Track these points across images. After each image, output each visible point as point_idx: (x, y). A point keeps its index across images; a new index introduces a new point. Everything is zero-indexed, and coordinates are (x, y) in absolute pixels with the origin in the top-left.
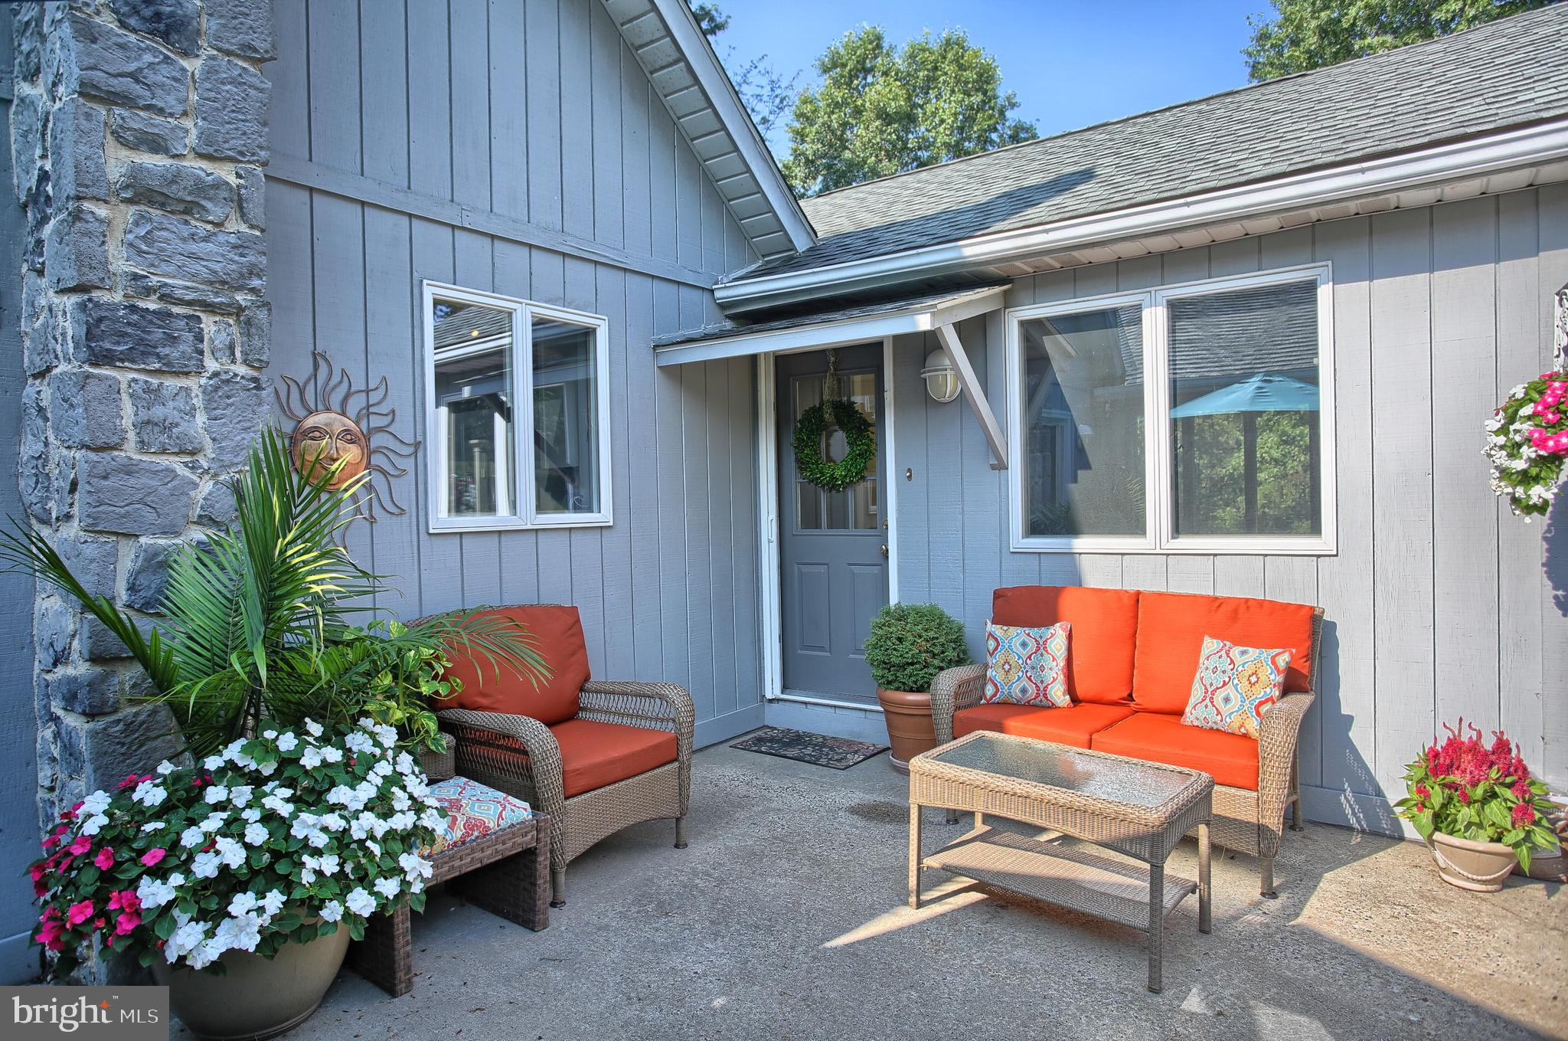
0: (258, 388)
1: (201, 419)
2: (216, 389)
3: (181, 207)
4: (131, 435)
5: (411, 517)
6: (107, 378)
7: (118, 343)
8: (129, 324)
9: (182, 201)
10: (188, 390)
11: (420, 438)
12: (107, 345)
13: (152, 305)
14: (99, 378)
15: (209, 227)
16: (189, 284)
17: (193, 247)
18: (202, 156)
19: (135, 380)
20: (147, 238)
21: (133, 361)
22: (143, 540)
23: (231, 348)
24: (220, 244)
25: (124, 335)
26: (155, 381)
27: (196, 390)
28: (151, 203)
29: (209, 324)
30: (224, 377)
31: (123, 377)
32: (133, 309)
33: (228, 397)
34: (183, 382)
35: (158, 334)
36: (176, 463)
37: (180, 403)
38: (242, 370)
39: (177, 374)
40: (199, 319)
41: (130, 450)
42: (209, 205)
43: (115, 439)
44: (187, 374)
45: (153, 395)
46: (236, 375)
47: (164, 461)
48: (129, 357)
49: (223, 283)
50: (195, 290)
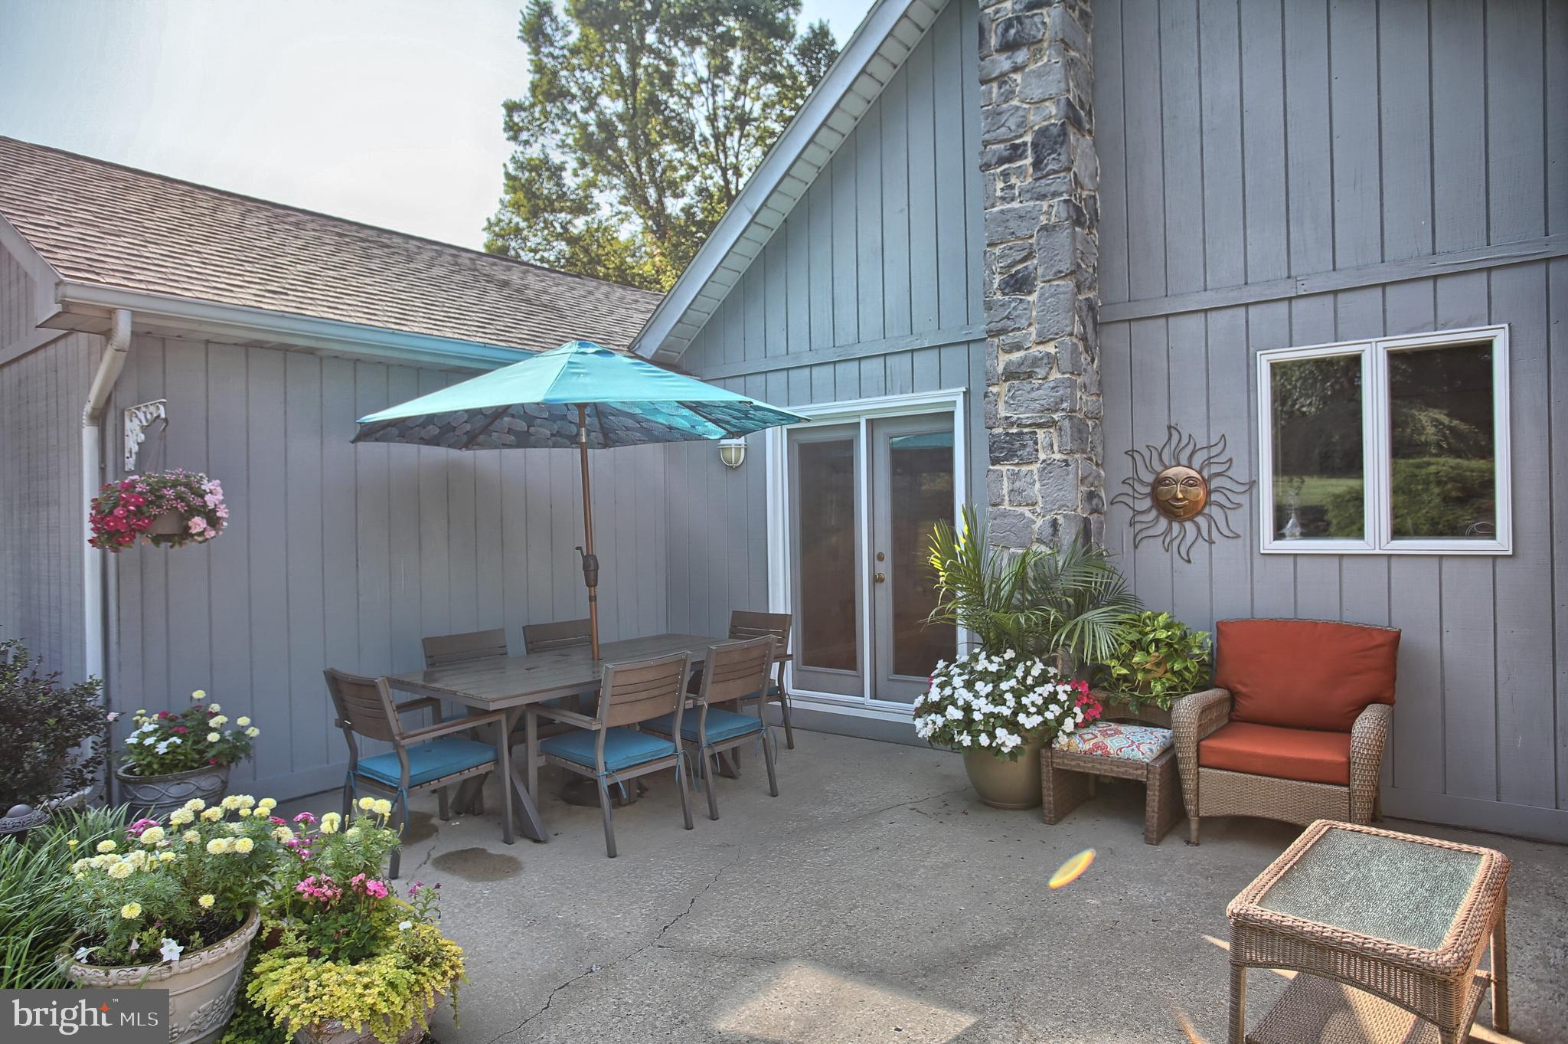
0: (1067, 465)
1: (1037, 485)
2: (1044, 469)
3: (1026, 376)
4: (1007, 498)
5: (1245, 539)
6: (997, 470)
7: (1001, 453)
8: (1005, 442)
9: (1025, 373)
10: (1032, 471)
11: (1254, 478)
12: (997, 455)
13: (1015, 430)
14: (994, 471)
15: (1040, 381)
16: (1030, 415)
17: (1033, 395)
18: (1039, 344)
19: (1008, 470)
20: (1013, 397)
21: (1007, 461)
22: (1012, 550)
23: (1052, 445)
24: (1046, 389)
25: (1003, 448)
26: (1016, 469)
27: (1035, 472)
28: (1014, 379)
29: (1041, 434)
30: (1048, 462)
31: (1004, 469)
32: (1007, 434)
33: (1050, 473)
34: (1030, 467)
35: (1017, 444)
36: (1026, 511)
37: (1028, 479)
38: (1058, 456)
39: (1027, 463)
40: (1036, 433)
41: (1006, 506)
42: (1037, 370)
43: (999, 500)
44: (1031, 463)
45: (1015, 476)
46: (1054, 460)
47: (1020, 510)
48: (1005, 459)
49: (1048, 410)
50: (1032, 417)
